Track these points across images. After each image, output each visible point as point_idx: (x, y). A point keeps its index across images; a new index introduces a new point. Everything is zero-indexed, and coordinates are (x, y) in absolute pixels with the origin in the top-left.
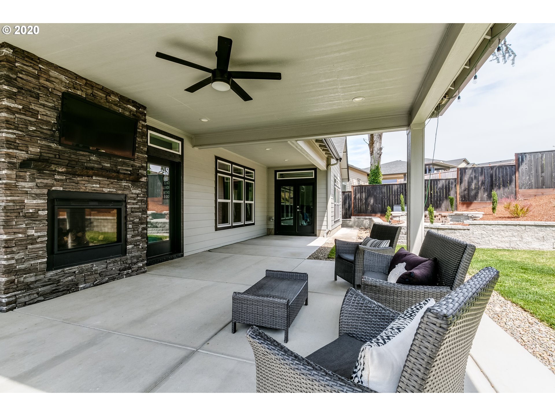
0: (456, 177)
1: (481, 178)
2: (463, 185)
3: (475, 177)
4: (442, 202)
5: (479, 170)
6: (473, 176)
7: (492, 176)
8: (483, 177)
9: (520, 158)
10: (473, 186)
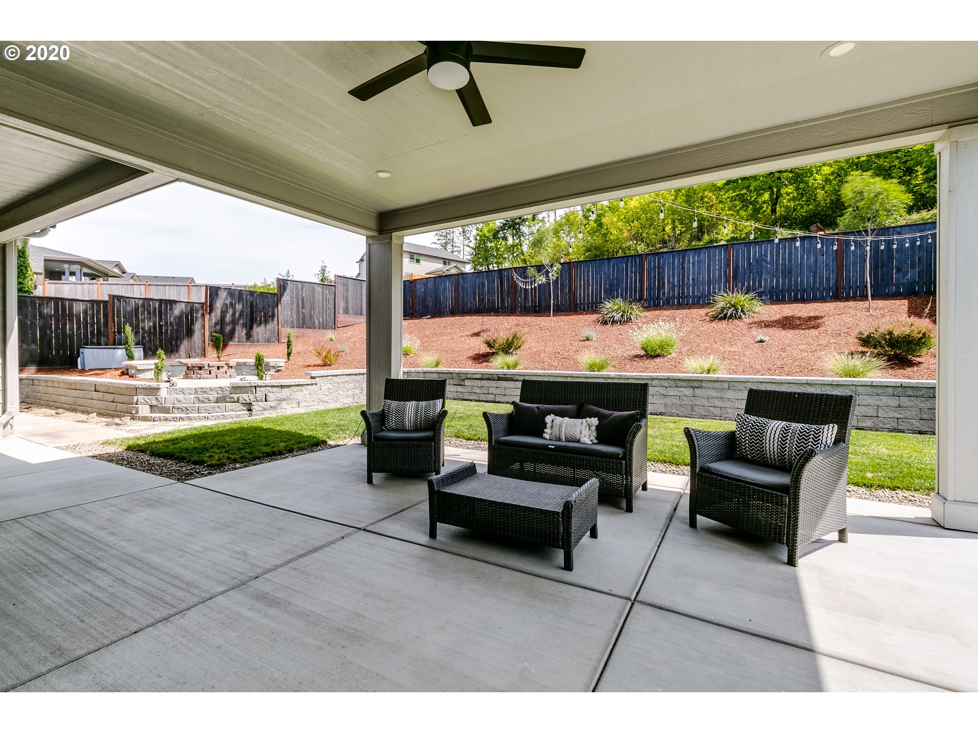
0: (203, 301)
1: (239, 307)
2: (213, 314)
3: (231, 304)
4: (181, 343)
5: (236, 294)
6: (228, 302)
7: (252, 306)
8: (241, 306)
9: (283, 285)
10: (228, 318)
